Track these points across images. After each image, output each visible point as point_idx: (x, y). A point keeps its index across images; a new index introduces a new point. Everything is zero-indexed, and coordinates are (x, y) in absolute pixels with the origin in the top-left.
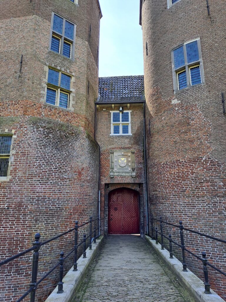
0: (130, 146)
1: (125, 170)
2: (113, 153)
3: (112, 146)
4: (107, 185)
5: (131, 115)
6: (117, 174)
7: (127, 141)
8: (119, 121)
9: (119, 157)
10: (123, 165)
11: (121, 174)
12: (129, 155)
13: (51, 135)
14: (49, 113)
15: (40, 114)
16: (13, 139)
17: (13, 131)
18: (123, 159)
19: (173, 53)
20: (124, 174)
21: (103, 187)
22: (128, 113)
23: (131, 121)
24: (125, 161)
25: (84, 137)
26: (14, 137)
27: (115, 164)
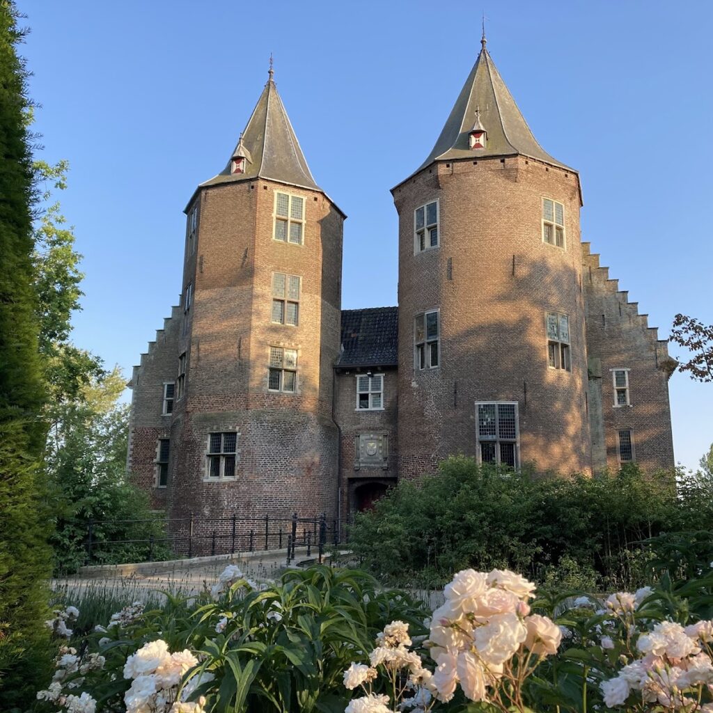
0: (382, 425)
1: (375, 460)
2: (359, 436)
3: (359, 426)
4: (352, 480)
5: (384, 381)
6: (364, 465)
7: (377, 418)
8: (367, 390)
9: (367, 441)
10: (371, 453)
11: (369, 465)
12: (381, 438)
13: (275, 430)
14: (272, 402)
15: (263, 405)
16: (238, 438)
17: (237, 428)
18: (372, 444)
19: (415, 321)
20: (373, 465)
21: (346, 482)
22: (379, 377)
23: (384, 389)
24: (375, 447)
25: (314, 424)
26: (239, 434)
27: (361, 451)
